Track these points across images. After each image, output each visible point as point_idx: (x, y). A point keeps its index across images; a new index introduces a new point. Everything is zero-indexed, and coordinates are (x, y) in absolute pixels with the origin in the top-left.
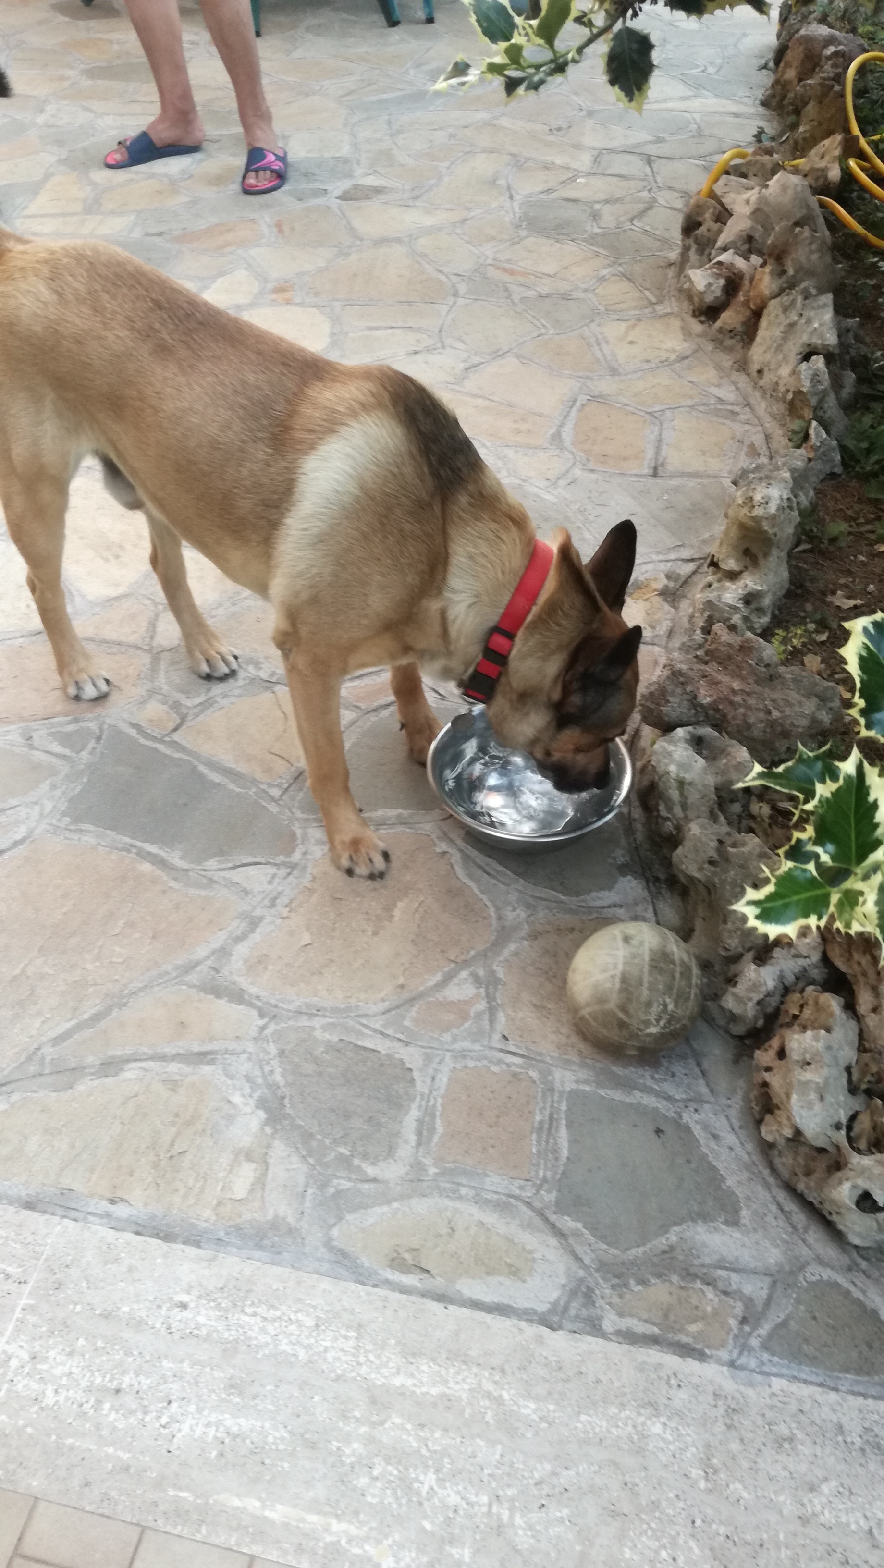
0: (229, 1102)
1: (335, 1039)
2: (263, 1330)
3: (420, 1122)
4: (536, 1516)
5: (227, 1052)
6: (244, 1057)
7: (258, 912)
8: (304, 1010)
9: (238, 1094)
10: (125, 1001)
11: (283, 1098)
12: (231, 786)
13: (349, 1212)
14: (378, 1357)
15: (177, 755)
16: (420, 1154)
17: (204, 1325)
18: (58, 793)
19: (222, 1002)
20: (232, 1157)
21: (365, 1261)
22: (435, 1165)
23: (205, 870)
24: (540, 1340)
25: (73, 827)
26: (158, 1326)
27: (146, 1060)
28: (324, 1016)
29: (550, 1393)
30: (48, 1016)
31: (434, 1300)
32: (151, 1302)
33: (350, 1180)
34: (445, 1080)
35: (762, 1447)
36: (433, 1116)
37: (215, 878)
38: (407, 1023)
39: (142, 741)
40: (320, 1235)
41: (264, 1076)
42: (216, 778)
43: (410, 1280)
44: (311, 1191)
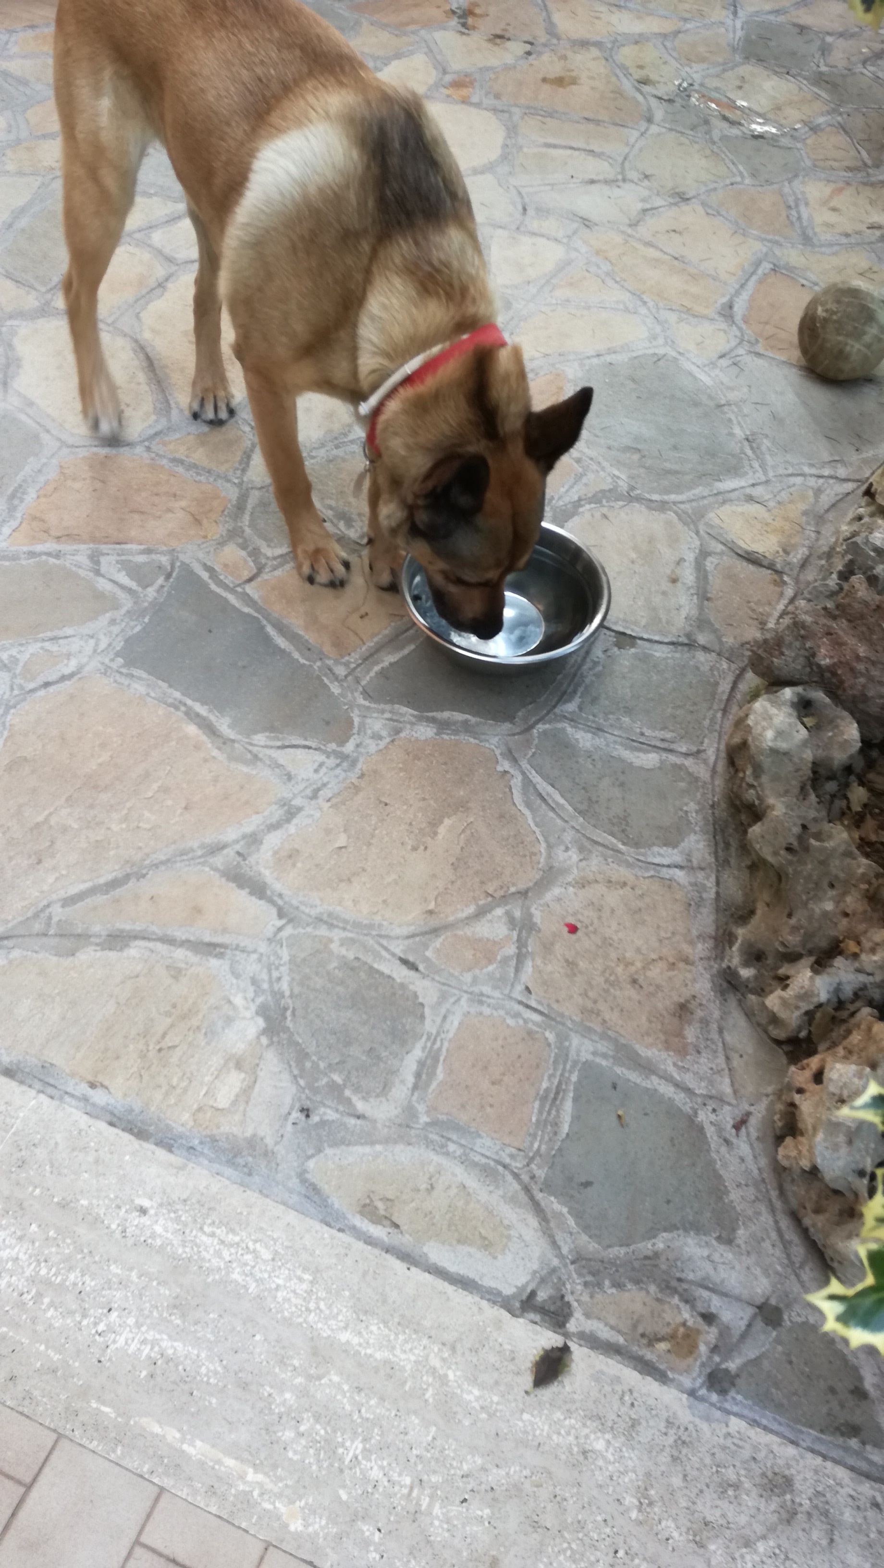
0: (230, 1002)
1: (351, 955)
2: (218, 1254)
3: (421, 1064)
4: (455, 1509)
5: (237, 947)
6: (254, 956)
7: (298, 802)
8: (325, 917)
9: (240, 995)
10: (144, 872)
11: (285, 1009)
12: (296, 655)
13: (330, 1146)
14: (330, 1307)
15: (246, 610)
16: (414, 1098)
17: (160, 1236)
18: (116, 629)
19: (244, 893)
20: (222, 1062)
21: (336, 1202)
22: (428, 1113)
23: (251, 744)
24: (498, 1324)
25: (124, 670)
26: (114, 1226)
27: (155, 940)
28: (344, 929)
29: (497, 1383)
30: (64, 872)
31: (398, 1258)
32: (111, 1200)
33: (337, 1111)
34: (456, 1023)
35: (705, 1488)
36: (436, 1060)
37: (260, 756)
38: (428, 954)
39: (213, 587)
40: (295, 1164)
41: (270, 982)
42: (281, 642)
43: (378, 1232)
44: (296, 1115)
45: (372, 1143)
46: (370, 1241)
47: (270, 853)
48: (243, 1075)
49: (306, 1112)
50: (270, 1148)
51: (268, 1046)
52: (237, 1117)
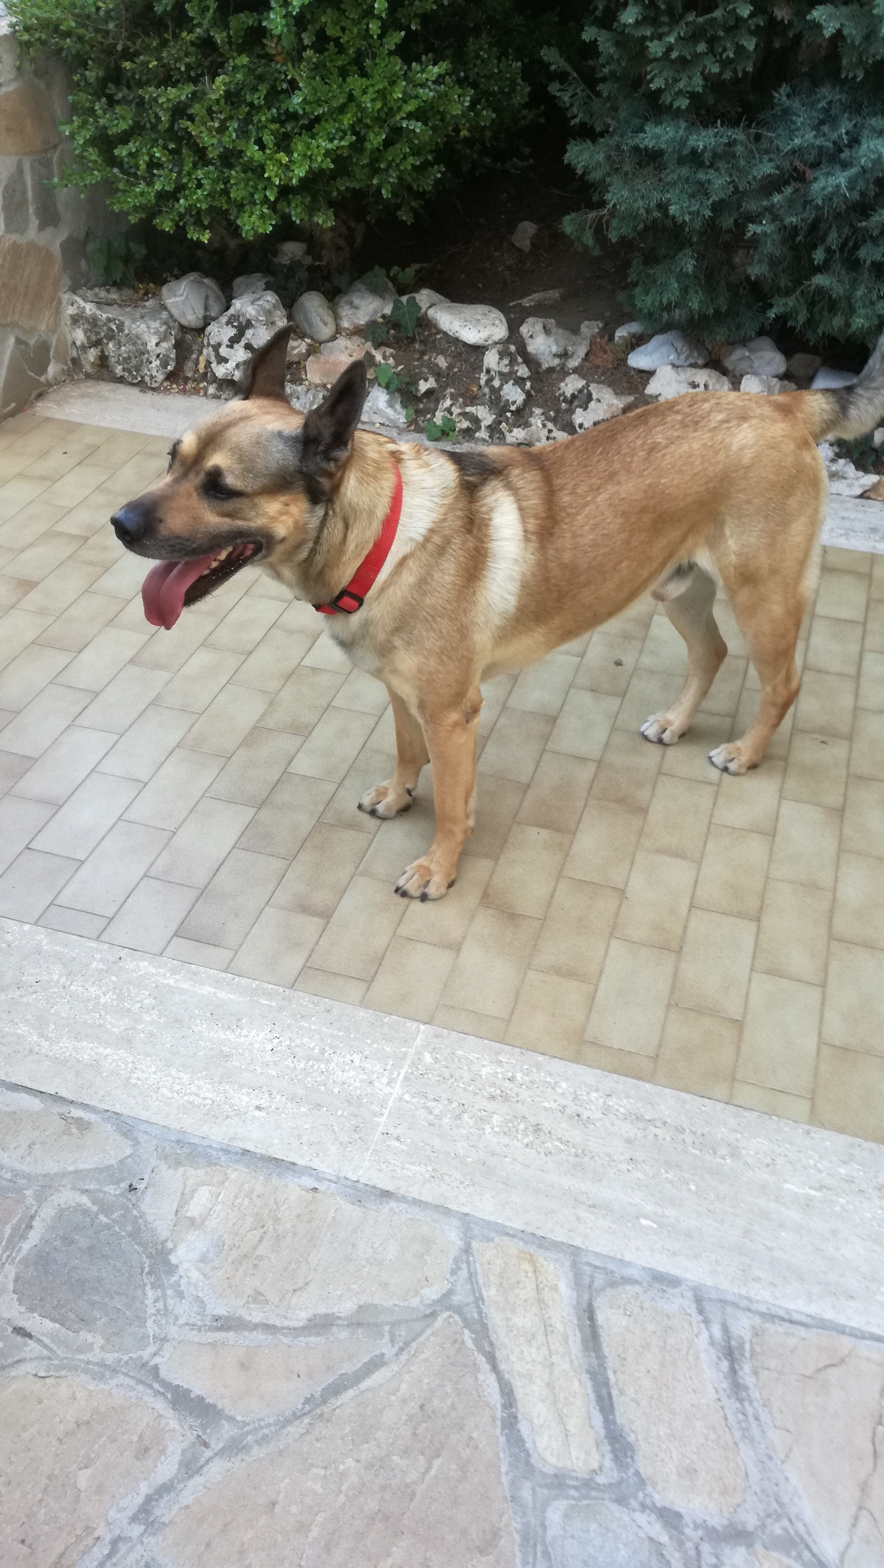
0: (205, 1275)
2: (199, 1088)
3: (24, 1237)
6: (181, 1321)
7: (137, 1530)
9: (194, 1280)
10: (307, 1408)
11: (150, 1273)
13: (112, 1166)
16: (35, 1208)
17: (243, 1094)
19: (197, 1391)
20: (207, 1223)
21: (109, 1128)
22: (25, 1197)
26: (279, 1097)
27: (284, 1328)
28: (88, 1362)
30: (393, 1398)
31: (64, 1098)
32: (284, 1113)
33: (105, 1192)
36: (9, 1241)
40: (141, 1151)
43: (77, 1113)
44: (141, 1186)
45: (76, 1172)
46: (85, 1106)
47: (169, 1450)
48: (188, 1214)
49: (132, 1189)
50: (163, 1162)
51: (166, 1241)
52: (191, 1181)
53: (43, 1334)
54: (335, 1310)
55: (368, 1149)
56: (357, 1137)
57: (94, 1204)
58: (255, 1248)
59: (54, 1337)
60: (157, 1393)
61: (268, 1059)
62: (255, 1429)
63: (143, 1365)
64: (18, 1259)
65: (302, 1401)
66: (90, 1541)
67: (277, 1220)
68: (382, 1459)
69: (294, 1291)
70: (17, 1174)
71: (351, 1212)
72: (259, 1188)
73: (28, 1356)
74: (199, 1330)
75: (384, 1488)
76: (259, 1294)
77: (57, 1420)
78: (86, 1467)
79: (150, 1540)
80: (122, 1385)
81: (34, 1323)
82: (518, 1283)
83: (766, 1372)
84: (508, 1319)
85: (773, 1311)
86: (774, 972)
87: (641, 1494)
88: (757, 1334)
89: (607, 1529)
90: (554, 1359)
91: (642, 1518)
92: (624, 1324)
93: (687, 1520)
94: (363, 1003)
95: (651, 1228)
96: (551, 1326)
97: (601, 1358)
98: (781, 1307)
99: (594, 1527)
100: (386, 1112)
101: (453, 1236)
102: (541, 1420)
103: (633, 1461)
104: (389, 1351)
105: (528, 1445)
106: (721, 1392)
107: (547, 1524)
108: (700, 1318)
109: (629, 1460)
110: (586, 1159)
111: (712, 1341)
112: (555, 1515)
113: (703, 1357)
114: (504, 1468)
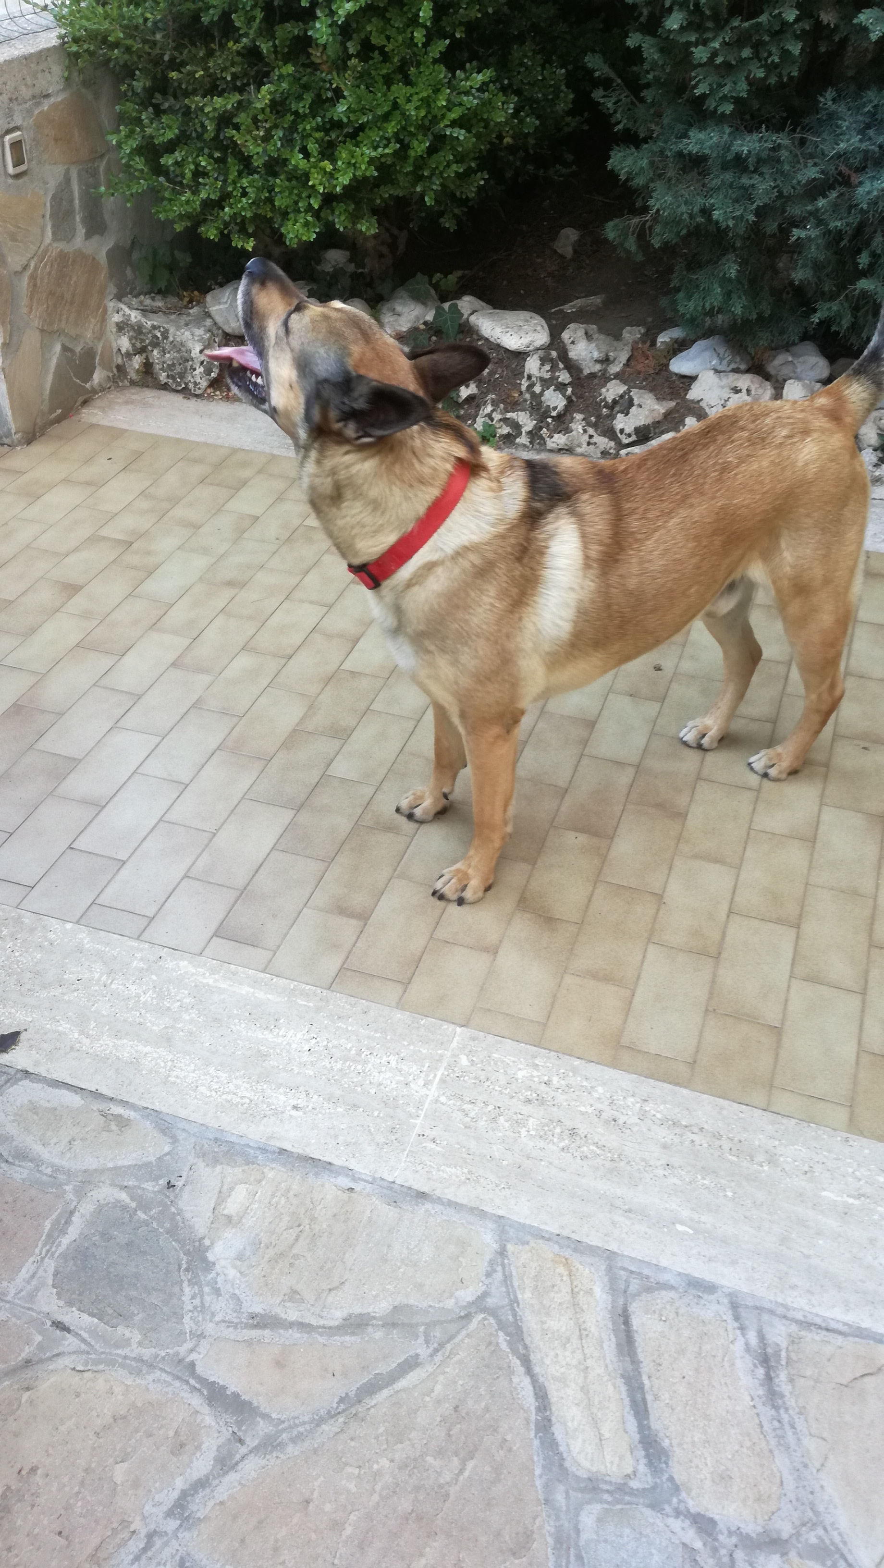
0: (241, 1273)
1: (120, 1330)
3: (63, 1232)
4: (85, 976)
6: (217, 1318)
9: (230, 1277)
11: (187, 1270)
14: (157, 1064)
16: (74, 1203)
19: (232, 1388)
20: (244, 1221)
21: (148, 1125)
27: (320, 1327)
28: (125, 1357)
29: (46, 1034)
31: (104, 1095)
32: (320, 1113)
33: (144, 1189)
34: (24, 1271)
38: (39, 1338)
40: (180, 1148)
41: (201, 1293)
43: (117, 1110)
44: (179, 1183)
45: (115, 1168)
46: (124, 1103)
48: (225, 1212)
49: (170, 1186)
50: (201, 1159)
51: (203, 1238)
52: (229, 1179)
53: (81, 1329)
54: (370, 1310)
55: (405, 1150)
56: (393, 1138)
57: (133, 1199)
58: (291, 1247)
59: (93, 1332)
60: (194, 1389)
61: (305, 1059)
62: (291, 1427)
63: (180, 1361)
64: (57, 1254)
65: (336, 1400)
66: (125, 1535)
67: (313, 1219)
68: (415, 1459)
69: (330, 1290)
70: (57, 1169)
71: (388, 1213)
72: (295, 1187)
73: (66, 1350)
74: (236, 1327)
75: (417, 1489)
76: (296, 1292)
77: (94, 1413)
78: (122, 1461)
79: (185, 1535)
80: (159, 1380)
81: (72, 1317)
82: (553, 1286)
83: (802, 1380)
84: (543, 1323)
85: (810, 1318)
86: (814, 979)
87: (675, 1500)
88: (793, 1342)
89: (641, 1533)
90: (589, 1363)
91: (676, 1524)
92: (659, 1330)
93: (721, 1526)
94: (400, 1005)
95: (687, 1233)
96: (585, 1330)
97: (635, 1362)
98: (817, 1315)
99: (627, 1531)
100: (422, 1114)
101: (487, 1238)
102: (576, 1423)
103: (667, 1467)
104: (423, 1351)
105: (562, 1449)
106: (757, 1399)
107: (581, 1527)
108: (736, 1325)
109: (664, 1465)
110: (622, 1164)
111: (748, 1348)
112: (588, 1519)
113: (739, 1363)
114: (538, 1472)
